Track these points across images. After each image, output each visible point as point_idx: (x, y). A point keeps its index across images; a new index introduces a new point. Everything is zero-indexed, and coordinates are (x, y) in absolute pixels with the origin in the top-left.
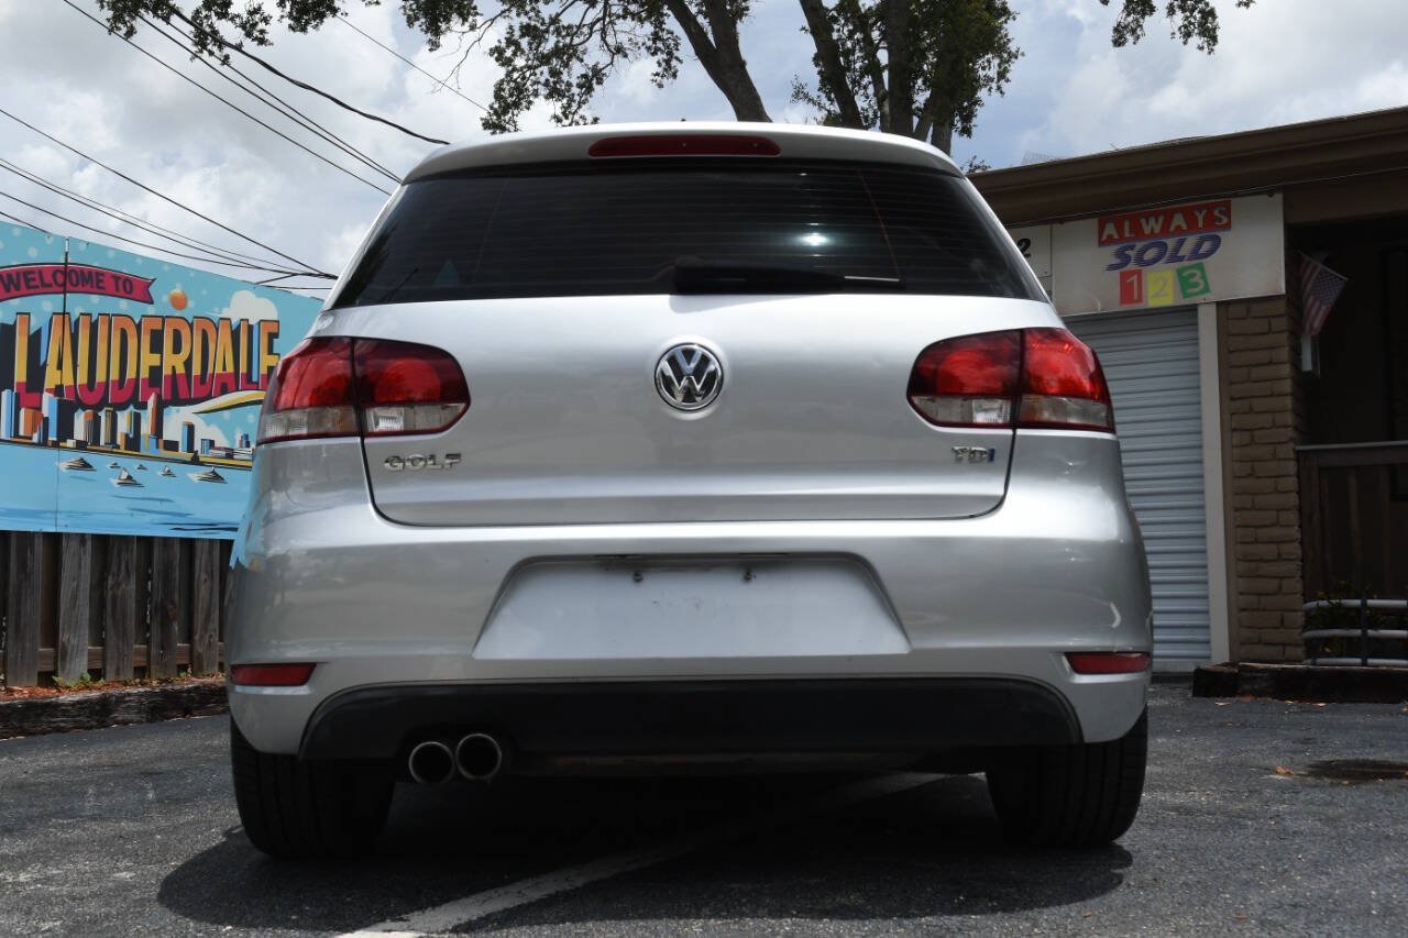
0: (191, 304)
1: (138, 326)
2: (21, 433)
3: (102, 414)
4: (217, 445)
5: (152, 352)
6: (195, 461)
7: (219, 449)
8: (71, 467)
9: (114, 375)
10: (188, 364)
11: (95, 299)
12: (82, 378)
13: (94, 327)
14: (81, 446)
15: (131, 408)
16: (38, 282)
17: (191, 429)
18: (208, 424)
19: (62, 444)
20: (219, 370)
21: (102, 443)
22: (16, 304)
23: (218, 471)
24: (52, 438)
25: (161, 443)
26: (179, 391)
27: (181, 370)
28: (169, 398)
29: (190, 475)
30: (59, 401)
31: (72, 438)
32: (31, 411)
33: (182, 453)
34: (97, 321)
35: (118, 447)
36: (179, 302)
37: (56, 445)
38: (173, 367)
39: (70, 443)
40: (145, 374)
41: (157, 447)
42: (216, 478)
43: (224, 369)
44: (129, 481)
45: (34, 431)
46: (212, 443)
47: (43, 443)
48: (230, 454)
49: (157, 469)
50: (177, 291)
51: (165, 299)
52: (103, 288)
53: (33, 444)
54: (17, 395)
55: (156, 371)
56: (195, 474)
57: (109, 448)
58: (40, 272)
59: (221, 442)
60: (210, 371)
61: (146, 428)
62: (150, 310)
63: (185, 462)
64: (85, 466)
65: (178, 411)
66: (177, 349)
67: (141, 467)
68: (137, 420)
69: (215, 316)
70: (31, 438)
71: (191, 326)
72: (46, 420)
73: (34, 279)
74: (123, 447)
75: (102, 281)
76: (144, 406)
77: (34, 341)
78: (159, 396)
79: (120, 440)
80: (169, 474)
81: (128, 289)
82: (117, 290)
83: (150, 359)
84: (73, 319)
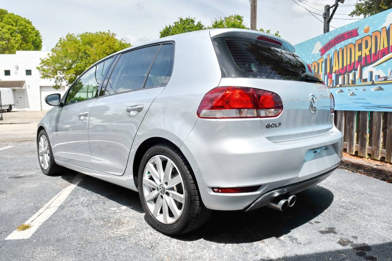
0: (371, 29)
1: (355, 45)
2: (329, 85)
3: (345, 76)
4: (381, 77)
5: (359, 51)
6: (373, 84)
7: (382, 78)
8: (338, 92)
9: (349, 63)
10: (370, 51)
11: (343, 42)
12: (341, 67)
13: (343, 51)
14: (341, 86)
15: (353, 71)
16: (331, 45)
17: (371, 73)
18: (377, 70)
19: (336, 86)
20: (382, 48)
21: (346, 84)
22: (327, 53)
23: (381, 86)
24: (334, 85)
25: (362, 80)
26: (367, 61)
27: (368, 53)
28: (364, 64)
29: (371, 89)
30: (336, 75)
31: (338, 84)
32: (330, 79)
33: (369, 82)
34: (343, 49)
35: (350, 84)
36: (366, 31)
37: (335, 87)
38: (366, 54)
39: (338, 86)
40: (357, 59)
41: (361, 82)
42: (381, 89)
43: (384, 47)
44: (353, 94)
45: (331, 84)
46: (379, 77)
47: (333, 87)
48: (386, 79)
49: (361, 89)
50: (366, 27)
51: (362, 31)
52: (345, 38)
53: (331, 88)
54: (328, 76)
55: (360, 57)
56: (373, 89)
57: (348, 85)
58: (331, 42)
59: (383, 75)
60: (378, 50)
61: (357, 76)
62: (358, 38)
63: (369, 85)
64: (342, 91)
65: (367, 68)
66: (366, 47)
67: (356, 89)
68: (355, 74)
69: (379, 29)
70: (330, 86)
71: (371, 37)
72: (333, 81)
73: (330, 45)
74: (351, 84)
75: (344, 36)
76: (357, 70)
77: (331, 60)
78: (361, 65)
79: (350, 82)
80: (364, 90)
81: (351, 35)
82: (348, 37)
83: (358, 54)
84: (338, 51)
